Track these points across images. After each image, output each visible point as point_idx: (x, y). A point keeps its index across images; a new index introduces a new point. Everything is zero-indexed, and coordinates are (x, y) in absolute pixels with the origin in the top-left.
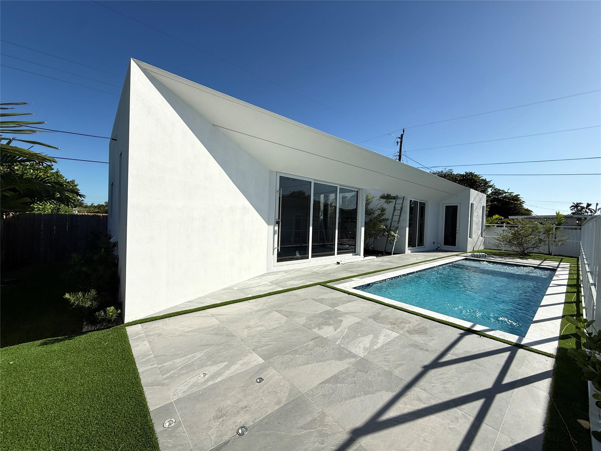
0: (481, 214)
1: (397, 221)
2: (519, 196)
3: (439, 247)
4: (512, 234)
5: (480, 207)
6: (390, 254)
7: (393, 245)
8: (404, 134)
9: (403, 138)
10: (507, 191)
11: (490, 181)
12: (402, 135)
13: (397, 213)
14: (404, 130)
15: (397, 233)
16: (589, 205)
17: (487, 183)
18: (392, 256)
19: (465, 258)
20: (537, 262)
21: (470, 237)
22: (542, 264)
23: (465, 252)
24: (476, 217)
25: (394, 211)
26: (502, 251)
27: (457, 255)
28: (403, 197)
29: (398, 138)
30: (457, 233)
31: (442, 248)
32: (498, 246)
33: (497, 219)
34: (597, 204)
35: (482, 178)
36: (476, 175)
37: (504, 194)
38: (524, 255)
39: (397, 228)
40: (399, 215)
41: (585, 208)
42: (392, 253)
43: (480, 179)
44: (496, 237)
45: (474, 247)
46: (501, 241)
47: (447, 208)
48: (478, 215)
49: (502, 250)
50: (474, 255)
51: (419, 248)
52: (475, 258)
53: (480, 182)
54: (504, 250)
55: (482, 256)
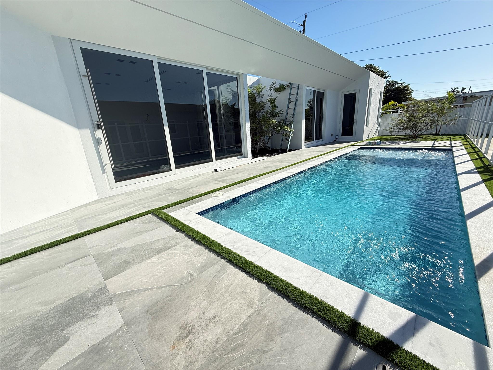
0: (378, 101)
1: (291, 115)
2: (409, 86)
3: (337, 139)
4: (407, 118)
5: (379, 92)
6: (284, 151)
7: (289, 142)
8: (306, 20)
9: (305, 25)
10: (399, 82)
11: (387, 72)
12: (304, 22)
13: (292, 105)
14: (306, 16)
15: (292, 127)
16: (464, 89)
17: (384, 74)
18: (288, 153)
19: (360, 147)
20: (429, 144)
21: (366, 126)
22: (434, 145)
23: (361, 140)
24: (373, 104)
25: (289, 103)
26: (395, 137)
27: (353, 145)
28: (297, 86)
29: (300, 25)
30: (355, 122)
31: (340, 140)
32: (392, 132)
33: (392, 105)
34: (470, 87)
35: (380, 69)
36: (375, 67)
37: (397, 85)
38: (415, 138)
39: (292, 122)
40: (294, 107)
41: (460, 92)
42: (288, 150)
43: (379, 70)
44: (391, 122)
45: (369, 135)
46: (395, 126)
47: (347, 96)
48: (375, 102)
49: (394, 135)
50: (370, 143)
51: (317, 142)
52: (371, 146)
53: (378, 73)
54: (397, 136)
55: (377, 143)
